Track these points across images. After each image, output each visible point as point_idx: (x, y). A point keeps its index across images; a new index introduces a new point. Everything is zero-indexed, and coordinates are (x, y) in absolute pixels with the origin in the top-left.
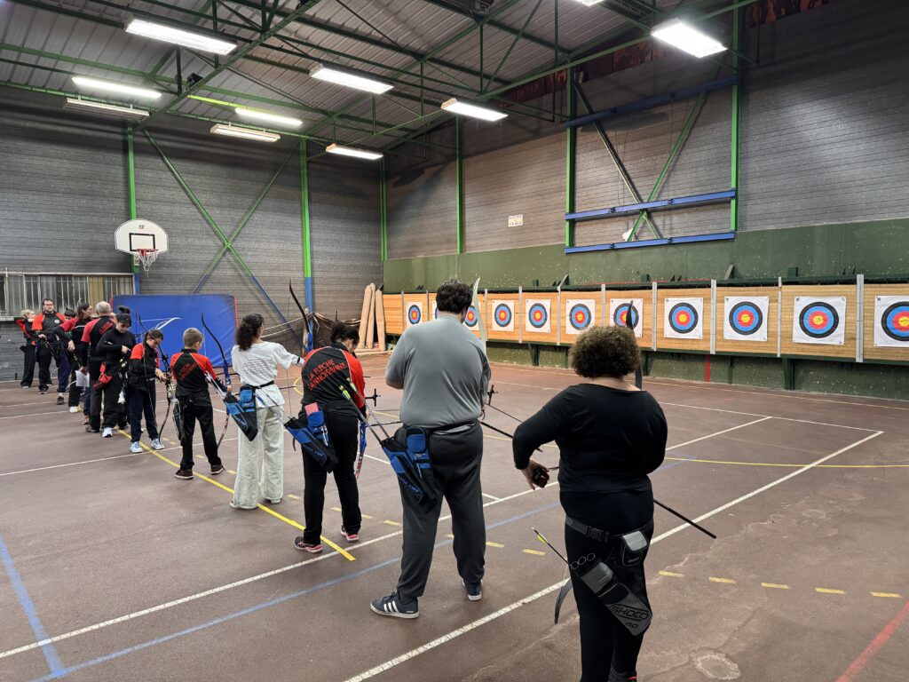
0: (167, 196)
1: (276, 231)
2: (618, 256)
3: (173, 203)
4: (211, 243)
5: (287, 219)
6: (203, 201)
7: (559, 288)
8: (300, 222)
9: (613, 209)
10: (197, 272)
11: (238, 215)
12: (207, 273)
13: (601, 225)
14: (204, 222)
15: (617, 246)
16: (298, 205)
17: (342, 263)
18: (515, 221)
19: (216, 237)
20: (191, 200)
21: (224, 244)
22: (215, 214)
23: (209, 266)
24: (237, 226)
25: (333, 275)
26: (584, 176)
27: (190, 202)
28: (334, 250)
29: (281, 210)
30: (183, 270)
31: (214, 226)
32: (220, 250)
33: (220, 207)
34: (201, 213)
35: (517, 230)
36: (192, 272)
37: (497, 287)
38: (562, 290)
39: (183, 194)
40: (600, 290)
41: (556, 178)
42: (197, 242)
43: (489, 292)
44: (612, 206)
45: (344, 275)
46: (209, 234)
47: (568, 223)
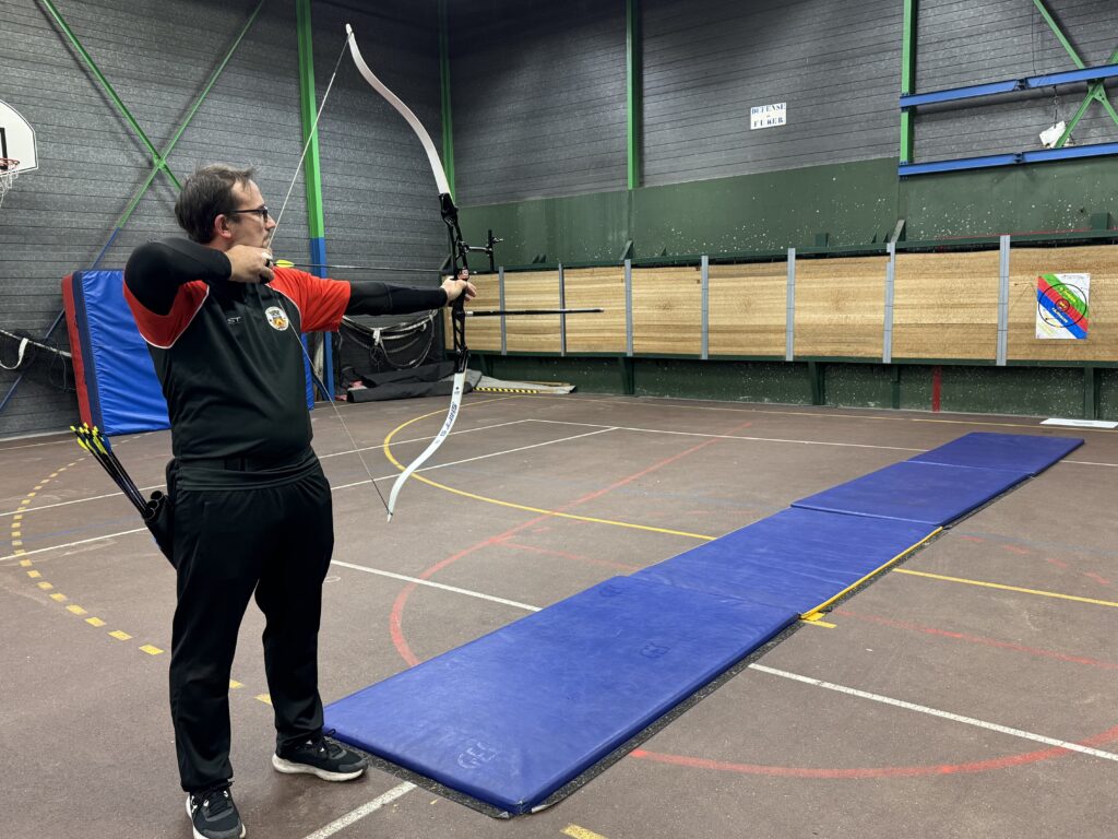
0: (22, 47)
1: (252, 139)
2: (1033, 179)
3: (37, 62)
4: (122, 159)
5: (272, 115)
6: (103, 64)
7: (891, 247)
8: (297, 123)
9: (1023, 83)
10: (96, 222)
11: (174, 100)
12: (119, 223)
13: (983, 118)
14: (106, 111)
15: (1029, 159)
16: (293, 87)
17: (377, 211)
18: (768, 116)
19: (132, 146)
20: (76, 59)
21: (151, 164)
22: (130, 95)
23: (121, 209)
24: (176, 125)
25: (361, 235)
26: (941, 19)
27: (70, 62)
28: (363, 184)
29: (261, 97)
30: (66, 217)
31: (128, 122)
32: (143, 177)
33: (140, 80)
34: (99, 91)
35: (770, 133)
36: (86, 221)
37: (724, 251)
38: (898, 251)
39: (57, 45)
40: (997, 247)
41: (872, 24)
42: (93, 155)
43: (711, 262)
44: (1021, 76)
45: (383, 236)
46: (118, 140)
47: (905, 117)
